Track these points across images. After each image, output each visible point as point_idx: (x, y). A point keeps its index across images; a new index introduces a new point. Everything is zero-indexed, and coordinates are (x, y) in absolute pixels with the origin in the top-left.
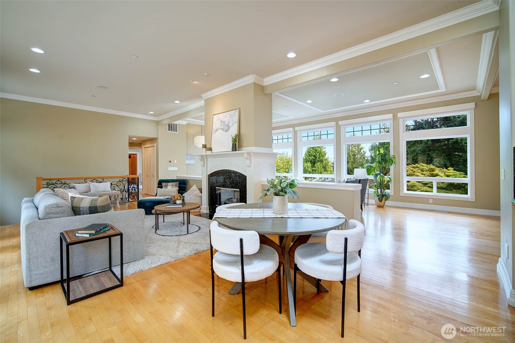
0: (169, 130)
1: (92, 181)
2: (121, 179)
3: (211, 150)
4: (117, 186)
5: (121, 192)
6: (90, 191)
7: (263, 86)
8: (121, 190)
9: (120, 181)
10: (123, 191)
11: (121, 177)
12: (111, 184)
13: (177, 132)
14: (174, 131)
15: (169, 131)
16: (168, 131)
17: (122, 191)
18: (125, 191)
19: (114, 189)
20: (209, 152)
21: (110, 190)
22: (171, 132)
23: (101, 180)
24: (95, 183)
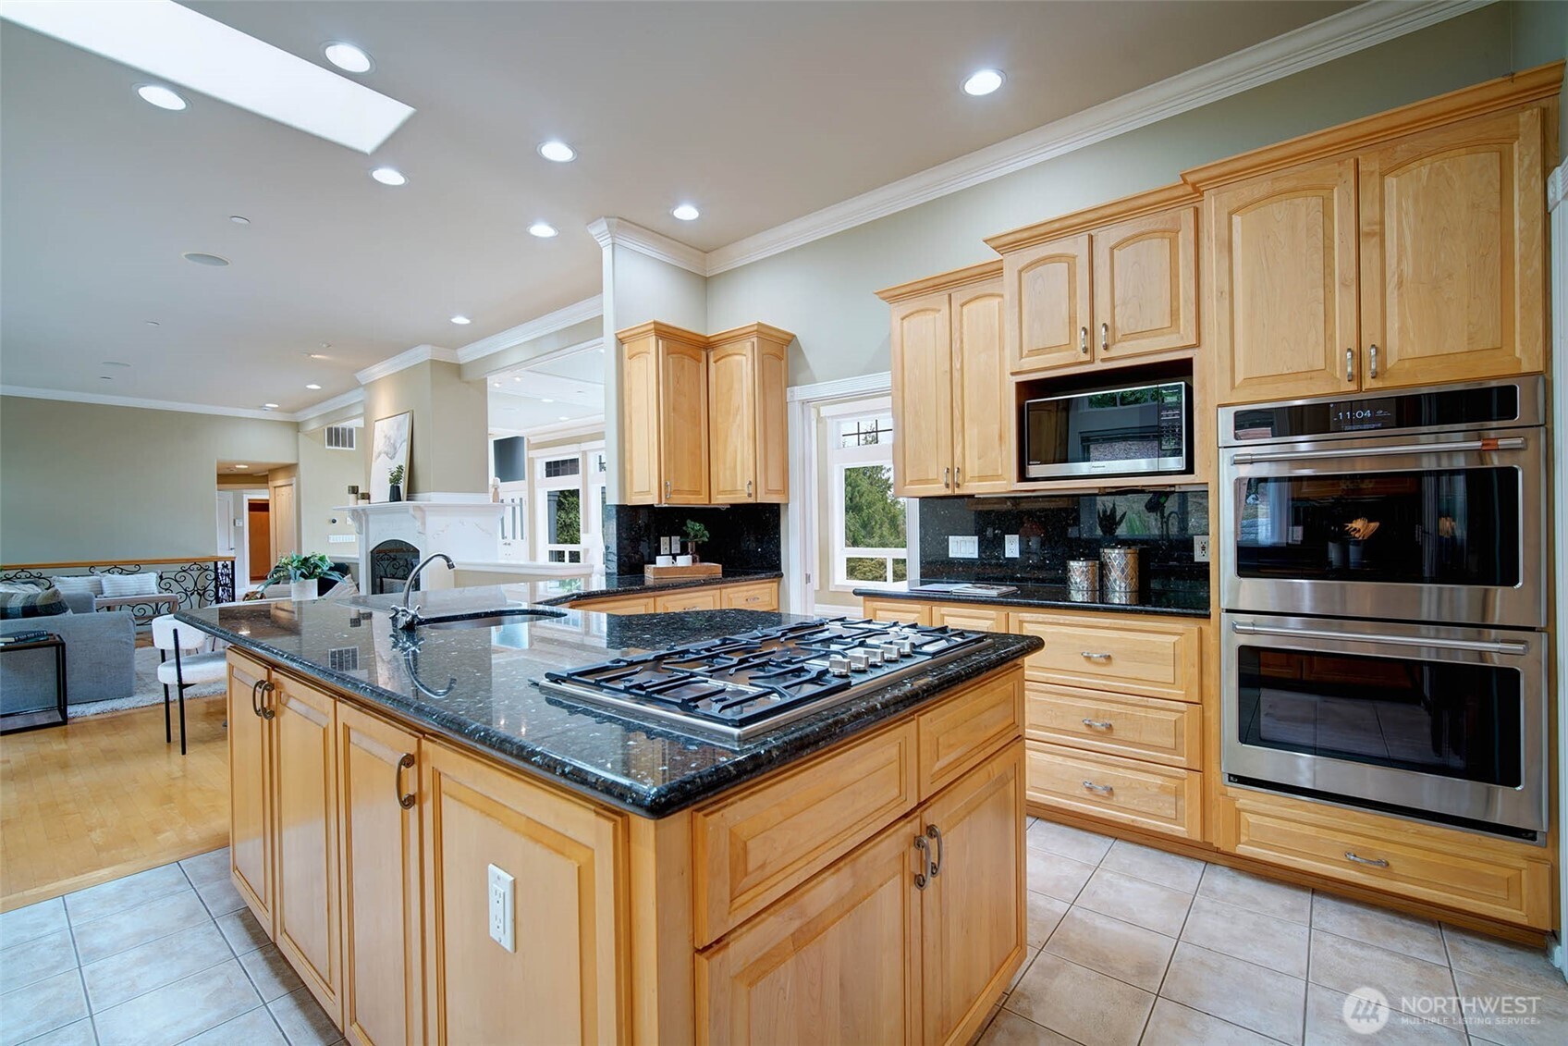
0: (330, 443)
1: (109, 570)
2: (187, 566)
3: (369, 498)
4: (176, 581)
5: (187, 595)
6: (102, 594)
7: (460, 365)
8: (185, 590)
9: (184, 571)
10: (192, 594)
11: (187, 561)
12: (161, 577)
13: (352, 446)
14: (344, 445)
15: (330, 447)
16: (327, 447)
17: (189, 594)
18: (198, 594)
19: (166, 590)
20: (362, 503)
21: (156, 591)
22: (337, 448)
23: (137, 567)
24: (116, 577)
